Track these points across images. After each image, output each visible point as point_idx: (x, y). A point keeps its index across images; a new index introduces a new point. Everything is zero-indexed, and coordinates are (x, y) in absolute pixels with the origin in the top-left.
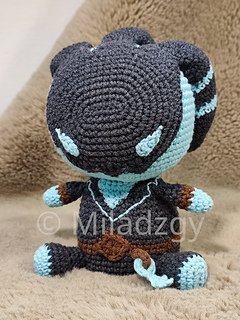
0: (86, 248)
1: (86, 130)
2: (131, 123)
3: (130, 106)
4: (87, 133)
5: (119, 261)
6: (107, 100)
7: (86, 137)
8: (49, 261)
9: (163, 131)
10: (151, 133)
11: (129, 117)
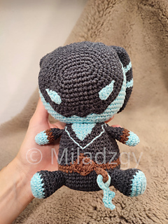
0: (65, 169)
1: (66, 84)
2: (96, 77)
3: (94, 66)
4: (66, 86)
5: (88, 175)
6: (79, 64)
7: (65, 89)
8: (42, 183)
9: (114, 84)
10: (108, 84)
11: (94, 73)
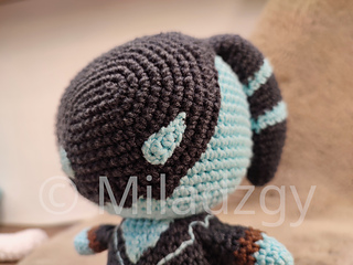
9: (188, 121)
